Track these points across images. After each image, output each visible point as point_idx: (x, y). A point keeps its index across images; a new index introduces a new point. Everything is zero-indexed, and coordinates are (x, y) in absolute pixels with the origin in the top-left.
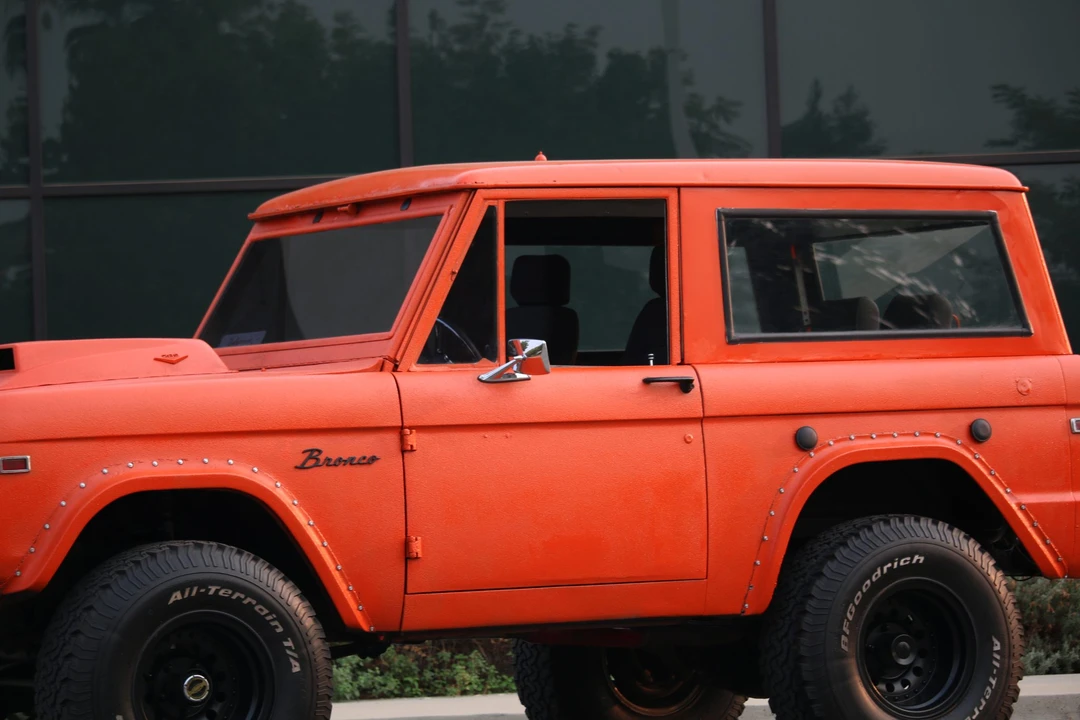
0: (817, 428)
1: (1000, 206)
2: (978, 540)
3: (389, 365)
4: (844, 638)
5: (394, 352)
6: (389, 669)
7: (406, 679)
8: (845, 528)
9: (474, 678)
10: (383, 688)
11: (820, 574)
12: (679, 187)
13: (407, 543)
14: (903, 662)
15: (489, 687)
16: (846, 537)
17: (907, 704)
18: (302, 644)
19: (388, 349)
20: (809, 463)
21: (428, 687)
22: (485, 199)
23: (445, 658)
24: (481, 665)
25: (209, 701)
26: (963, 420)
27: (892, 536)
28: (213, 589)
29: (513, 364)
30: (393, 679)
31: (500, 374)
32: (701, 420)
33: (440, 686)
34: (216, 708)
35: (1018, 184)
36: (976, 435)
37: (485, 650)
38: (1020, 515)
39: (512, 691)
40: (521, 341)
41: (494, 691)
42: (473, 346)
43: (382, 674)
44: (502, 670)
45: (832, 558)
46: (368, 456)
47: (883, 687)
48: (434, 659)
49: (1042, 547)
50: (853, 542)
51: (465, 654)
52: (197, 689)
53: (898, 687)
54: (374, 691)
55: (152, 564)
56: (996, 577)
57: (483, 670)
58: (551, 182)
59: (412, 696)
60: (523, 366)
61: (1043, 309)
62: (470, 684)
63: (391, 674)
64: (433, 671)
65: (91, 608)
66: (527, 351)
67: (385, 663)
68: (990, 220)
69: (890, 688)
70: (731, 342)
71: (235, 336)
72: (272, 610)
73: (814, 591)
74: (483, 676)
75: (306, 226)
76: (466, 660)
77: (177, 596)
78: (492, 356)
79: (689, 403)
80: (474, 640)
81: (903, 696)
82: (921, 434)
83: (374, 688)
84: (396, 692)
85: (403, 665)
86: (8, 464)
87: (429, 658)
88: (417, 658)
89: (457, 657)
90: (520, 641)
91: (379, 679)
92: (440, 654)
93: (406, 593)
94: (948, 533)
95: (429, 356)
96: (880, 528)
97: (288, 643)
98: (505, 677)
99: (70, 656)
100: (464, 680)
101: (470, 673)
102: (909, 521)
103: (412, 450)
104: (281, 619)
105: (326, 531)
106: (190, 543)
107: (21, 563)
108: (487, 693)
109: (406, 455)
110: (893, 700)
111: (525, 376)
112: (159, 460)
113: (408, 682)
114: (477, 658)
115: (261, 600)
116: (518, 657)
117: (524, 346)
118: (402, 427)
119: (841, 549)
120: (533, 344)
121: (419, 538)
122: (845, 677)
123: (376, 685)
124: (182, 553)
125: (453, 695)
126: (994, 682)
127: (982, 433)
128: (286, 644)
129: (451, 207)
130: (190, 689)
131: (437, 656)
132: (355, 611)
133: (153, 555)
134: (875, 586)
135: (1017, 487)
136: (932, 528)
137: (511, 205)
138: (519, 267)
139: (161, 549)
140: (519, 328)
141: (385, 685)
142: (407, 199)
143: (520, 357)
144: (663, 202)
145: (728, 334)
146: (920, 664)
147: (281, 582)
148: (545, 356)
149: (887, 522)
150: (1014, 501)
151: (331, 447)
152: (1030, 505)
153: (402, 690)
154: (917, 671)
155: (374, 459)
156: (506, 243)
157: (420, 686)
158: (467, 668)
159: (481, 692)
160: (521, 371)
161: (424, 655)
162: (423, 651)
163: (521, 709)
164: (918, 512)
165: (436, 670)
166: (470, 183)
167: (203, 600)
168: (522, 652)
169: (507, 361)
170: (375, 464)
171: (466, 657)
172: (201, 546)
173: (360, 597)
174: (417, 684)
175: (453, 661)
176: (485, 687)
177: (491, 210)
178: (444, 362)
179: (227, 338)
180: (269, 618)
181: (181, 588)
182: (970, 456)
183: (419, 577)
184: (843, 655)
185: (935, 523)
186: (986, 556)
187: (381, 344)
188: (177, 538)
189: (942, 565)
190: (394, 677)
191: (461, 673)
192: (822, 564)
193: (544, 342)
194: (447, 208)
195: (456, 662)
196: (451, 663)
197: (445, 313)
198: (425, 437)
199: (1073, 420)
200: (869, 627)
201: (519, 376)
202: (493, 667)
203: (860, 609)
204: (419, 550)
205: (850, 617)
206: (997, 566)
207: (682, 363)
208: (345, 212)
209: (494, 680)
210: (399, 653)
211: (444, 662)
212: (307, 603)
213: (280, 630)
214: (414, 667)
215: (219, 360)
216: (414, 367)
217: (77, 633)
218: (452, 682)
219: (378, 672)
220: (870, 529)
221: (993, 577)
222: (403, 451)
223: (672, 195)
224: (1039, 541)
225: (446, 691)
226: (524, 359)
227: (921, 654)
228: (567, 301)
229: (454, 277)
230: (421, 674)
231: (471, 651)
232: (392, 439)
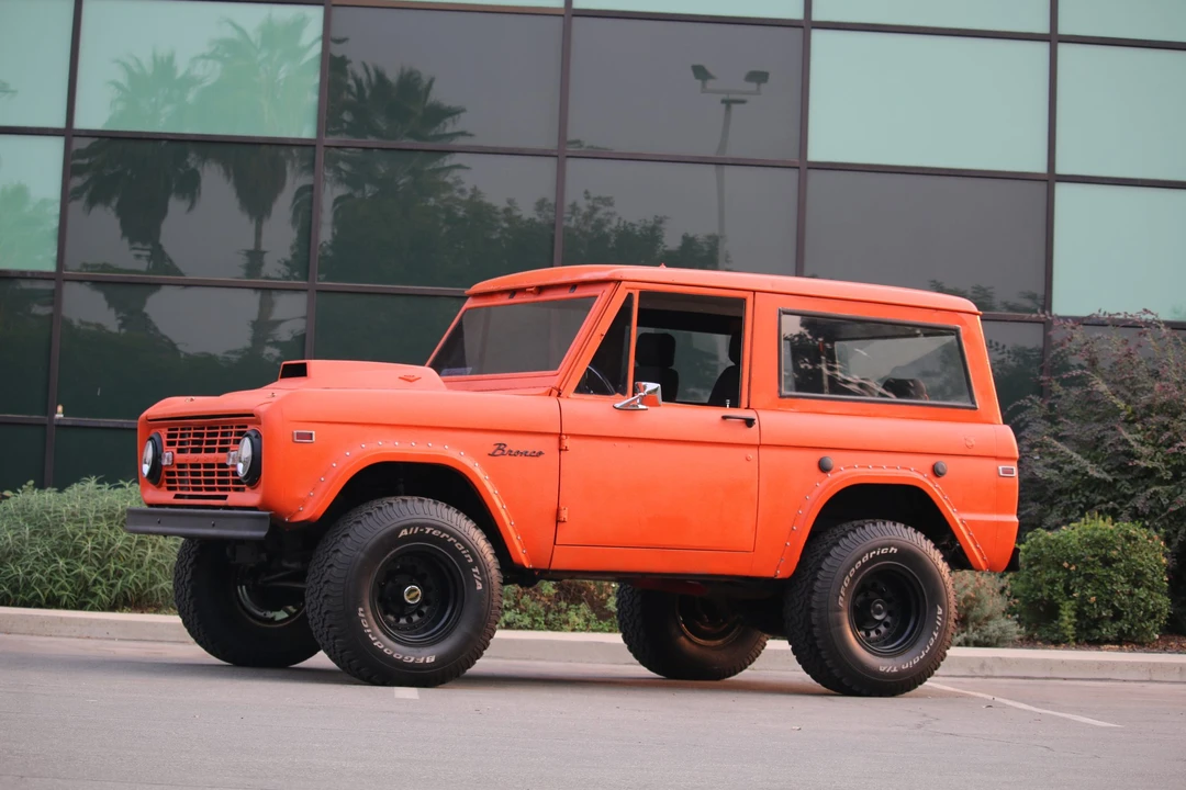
0: (833, 458)
1: (962, 323)
2: (933, 541)
3: (555, 392)
4: (841, 598)
5: (559, 385)
6: (525, 611)
7: (536, 619)
8: (847, 527)
9: (581, 621)
10: (520, 623)
11: (828, 555)
12: (754, 291)
13: (558, 511)
14: (878, 617)
15: (590, 628)
16: (847, 532)
17: (876, 646)
18: (484, 571)
19: (555, 382)
20: (828, 480)
21: (550, 625)
22: (627, 289)
23: (563, 607)
24: (587, 612)
25: (420, 605)
26: (929, 461)
27: (877, 533)
28: (428, 530)
29: (637, 399)
30: (527, 618)
31: (628, 404)
32: (758, 446)
33: (558, 625)
34: (424, 610)
35: (975, 309)
36: (936, 472)
38: (962, 527)
40: (644, 383)
41: (594, 631)
42: (611, 385)
45: (837, 544)
46: (537, 451)
47: (863, 633)
49: (974, 549)
50: (852, 536)
52: (413, 595)
53: (873, 634)
54: (515, 624)
55: (389, 509)
56: (943, 567)
58: (670, 281)
60: (644, 400)
61: (985, 393)
62: (578, 625)
65: (347, 535)
66: (647, 390)
67: (522, 606)
68: (955, 332)
69: (868, 634)
70: (781, 397)
71: (453, 370)
72: (466, 547)
73: (824, 566)
74: (587, 620)
75: (505, 300)
77: (404, 532)
78: (624, 392)
79: (751, 435)
81: (876, 640)
82: (902, 468)
84: (529, 626)
86: (300, 436)
88: (544, 605)
89: (570, 606)
93: (555, 544)
94: (914, 535)
95: (580, 389)
96: (869, 527)
97: (476, 570)
99: (331, 566)
100: (574, 622)
102: (889, 524)
103: (566, 450)
104: (471, 553)
105: (506, 499)
106: (416, 498)
107: (303, 502)
109: (562, 453)
110: (869, 642)
111: (644, 407)
112: (400, 442)
115: (460, 540)
117: (645, 387)
118: (561, 434)
119: (844, 539)
120: (651, 386)
121: (566, 508)
122: (839, 623)
123: (516, 621)
124: (409, 504)
126: (936, 635)
127: (941, 470)
128: (474, 570)
129: (604, 292)
130: (408, 595)
132: (521, 554)
133: (391, 504)
134: (864, 566)
135: (962, 508)
136: (904, 530)
137: (644, 295)
138: (642, 338)
139: (397, 501)
140: (641, 376)
141: (522, 621)
142: (574, 286)
143: (642, 394)
144: (741, 302)
145: (780, 391)
146: (888, 620)
147: (474, 529)
148: (659, 395)
149: (875, 524)
150: (958, 518)
151: (514, 443)
152: (968, 521)
153: (532, 625)
154: (886, 625)
155: (540, 453)
158: (577, 614)
160: (642, 403)
161: (549, 604)
163: (622, 641)
164: (895, 520)
166: (618, 277)
167: (421, 536)
169: (633, 396)
170: (542, 457)
172: (423, 501)
173: (525, 544)
174: (543, 622)
177: (630, 296)
178: (590, 393)
179: (445, 371)
180: (464, 552)
181: (408, 527)
182: (931, 485)
183: (565, 534)
184: (839, 610)
185: (906, 527)
186: (937, 551)
187: (551, 379)
188: (406, 494)
189: (908, 556)
191: (573, 618)
192: (830, 548)
193: (659, 386)
194: (601, 293)
195: (570, 610)
197: (594, 362)
198: (576, 442)
199: (1000, 468)
200: (856, 594)
201: (641, 407)
203: (853, 580)
204: (567, 516)
205: (846, 585)
206: (944, 559)
207: (748, 408)
208: (531, 292)
212: (490, 545)
213: (471, 560)
215: (442, 383)
216: (572, 395)
217: (338, 551)
220: (863, 527)
221: (940, 566)
222: (560, 450)
223: (749, 296)
224: (972, 545)
225: (562, 628)
226: (645, 396)
227: (889, 613)
228: (672, 364)
229: (602, 338)
232: (555, 441)
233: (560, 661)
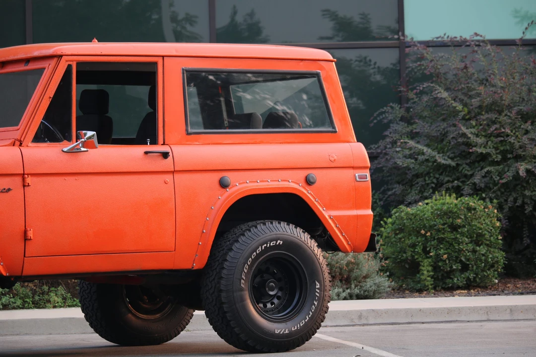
0: (230, 177)
1: (322, 68)
2: (309, 233)
3: (18, 143)
4: (242, 281)
5: (20, 137)
6: (17, 295)
7: (25, 300)
8: (244, 227)
9: (60, 300)
10: (14, 304)
11: (231, 249)
12: (163, 57)
13: (25, 232)
14: (272, 293)
15: (67, 304)
16: (244, 231)
17: (273, 314)
19: (17, 135)
20: (226, 194)
21: (37, 304)
22: (67, 61)
23: (45, 290)
24: (63, 293)
26: (303, 174)
27: (267, 231)
29: (80, 143)
30: (19, 300)
31: (73, 148)
32: (173, 172)
33: (43, 303)
35: (331, 58)
36: (309, 182)
37: (65, 285)
38: (330, 221)
39: (78, 306)
40: (84, 132)
41: (69, 306)
42: (60, 134)
43: (13, 297)
44: (74, 296)
45: (237, 241)
46: (6, 188)
47: (261, 305)
48: (40, 290)
49: (341, 237)
50: (247, 234)
51: (55, 288)
53: (269, 305)
54: (10, 306)
56: (318, 252)
57: (64, 296)
58: (99, 53)
59: (29, 308)
60: (85, 145)
61: (343, 119)
62: (58, 302)
63: (18, 298)
64: (39, 296)
66: (86, 137)
67: (15, 292)
68: (317, 75)
69: (265, 306)
70: (188, 134)
73: (228, 258)
74: (64, 299)
76: (56, 291)
78: (69, 139)
79: (167, 164)
80: (60, 281)
81: (272, 310)
82: (282, 181)
83: (10, 304)
84: (21, 306)
85: (24, 293)
87: (37, 290)
88: (31, 290)
89: (51, 289)
90: (82, 281)
91: (12, 300)
92: (43, 288)
93: (25, 256)
94: (294, 230)
95: (37, 139)
96: (261, 227)
98: (75, 299)
100: (55, 301)
101: (58, 297)
102: (275, 223)
103: (29, 186)
108: (66, 307)
109: (25, 188)
110: (267, 312)
111: (85, 149)
113: (27, 301)
114: (61, 290)
116: (81, 289)
117: (85, 134)
118: (24, 174)
119: (242, 237)
120: (90, 133)
121: (32, 229)
122: (242, 300)
123: (11, 303)
125: (49, 308)
126: (316, 303)
127: (312, 180)
129: (50, 65)
131: (41, 289)
134: (258, 256)
135: (329, 207)
136: (287, 227)
137: (79, 64)
138: (84, 95)
140: (83, 125)
141: (15, 303)
142: (27, 61)
143: (83, 140)
144: (155, 64)
145: (187, 130)
146: (280, 294)
148: (95, 140)
149: (264, 224)
150: (327, 215)
152: (335, 216)
153: (23, 305)
154: (279, 298)
155: (9, 190)
156: (77, 83)
157: (33, 303)
158: (56, 295)
159: (63, 307)
160: (83, 147)
161: (35, 288)
162: (34, 286)
163: (82, 315)
164: (280, 219)
165: (41, 296)
166: (59, 53)
168: (83, 287)
169: (77, 142)
170: (10, 192)
171: (56, 289)
173: (2, 258)
174: (31, 303)
175: (50, 291)
176: (65, 304)
177: (70, 66)
178: (45, 142)
182: (305, 192)
183: (31, 249)
184: (242, 290)
185: (288, 225)
186: (313, 241)
187: (13, 133)
189: (292, 246)
190: (20, 299)
191: (53, 297)
192: (232, 244)
193: (95, 133)
194: (48, 65)
195: (51, 292)
196: (49, 292)
197: (46, 117)
198: (35, 179)
199: (357, 175)
200: (255, 276)
201: (83, 149)
202: (69, 294)
203: (250, 267)
204: (32, 236)
205: (246, 271)
206: (319, 246)
207: (164, 144)
209: (70, 301)
210: (22, 287)
211: (45, 291)
214: (30, 294)
216: (30, 144)
218: (49, 301)
219: (12, 296)
220: (256, 227)
221: (316, 252)
222: (24, 186)
223: (160, 60)
224: (339, 234)
225: (46, 306)
226: (85, 141)
227: (280, 289)
228: (107, 112)
229: (51, 100)
230: (33, 297)
231: (59, 286)
232: (19, 180)
233: (43, 334)
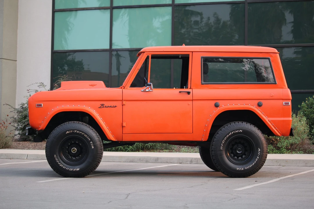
0: (220, 102)
1: (271, 56)
4: (221, 147)
5: (124, 85)
11: (218, 133)
12: (192, 52)
13: (122, 123)
14: (239, 152)
16: (225, 126)
18: (94, 143)
20: (218, 110)
22: (147, 54)
26: (256, 102)
28: (75, 131)
29: (147, 88)
31: (145, 90)
32: (192, 100)
35: (277, 52)
36: (259, 105)
38: (269, 122)
46: (114, 106)
49: (275, 129)
58: (163, 51)
61: (280, 79)
68: (269, 59)
70: (202, 84)
73: (216, 137)
77: (68, 132)
79: (190, 97)
82: (246, 104)
94: (249, 125)
96: (233, 124)
97: (91, 142)
102: (240, 123)
103: (125, 105)
104: (90, 137)
109: (123, 106)
115: (86, 134)
118: (122, 100)
121: (125, 123)
122: (221, 155)
124: (70, 124)
126: (258, 158)
127: (261, 105)
132: (111, 137)
134: (230, 136)
135: (269, 116)
137: (153, 55)
143: (148, 86)
144: (188, 55)
145: (201, 83)
148: (152, 86)
149: (235, 123)
150: (267, 119)
151: (107, 103)
152: (271, 121)
155: (116, 106)
164: (243, 121)
166: (144, 51)
167: (73, 133)
170: (116, 108)
172: (75, 122)
173: (113, 134)
177: (148, 57)
180: (87, 137)
182: (256, 109)
184: (221, 150)
185: (247, 123)
186: (259, 131)
189: (246, 132)
198: (127, 102)
199: (284, 102)
201: (150, 90)
203: (226, 141)
204: (125, 125)
205: (223, 143)
207: (190, 88)
213: (90, 140)
216: (128, 88)
220: (230, 124)
223: (191, 54)
224: (273, 128)
229: (139, 70)
232: (120, 102)
